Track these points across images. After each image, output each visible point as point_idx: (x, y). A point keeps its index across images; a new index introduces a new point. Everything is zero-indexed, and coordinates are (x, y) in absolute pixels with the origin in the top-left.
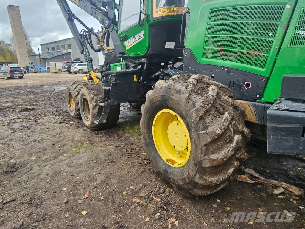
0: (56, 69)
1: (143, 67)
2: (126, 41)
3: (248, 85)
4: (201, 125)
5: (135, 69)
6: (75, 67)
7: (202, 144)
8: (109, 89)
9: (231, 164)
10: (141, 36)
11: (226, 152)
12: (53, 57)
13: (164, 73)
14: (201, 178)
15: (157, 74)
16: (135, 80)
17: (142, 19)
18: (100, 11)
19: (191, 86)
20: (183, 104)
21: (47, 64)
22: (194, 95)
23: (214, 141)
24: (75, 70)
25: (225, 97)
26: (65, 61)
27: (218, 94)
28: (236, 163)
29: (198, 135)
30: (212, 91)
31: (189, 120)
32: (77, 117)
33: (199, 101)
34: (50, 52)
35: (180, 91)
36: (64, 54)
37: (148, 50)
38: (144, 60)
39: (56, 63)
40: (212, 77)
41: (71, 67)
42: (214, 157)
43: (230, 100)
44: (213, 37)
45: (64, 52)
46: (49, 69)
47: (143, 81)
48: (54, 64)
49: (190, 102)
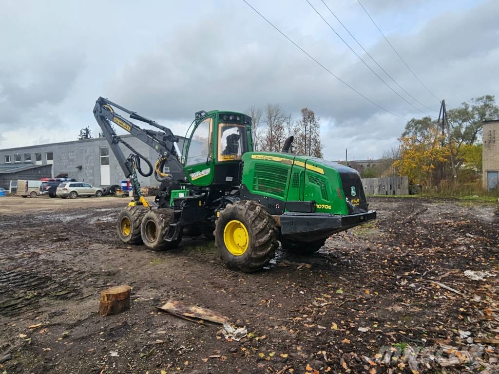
0: (26, 191)
1: (207, 194)
2: (192, 174)
3: (277, 206)
4: (253, 225)
5: (198, 196)
6: (66, 187)
7: (254, 234)
8: (181, 212)
9: (269, 246)
10: (207, 171)
11: (265, 238)
12: (19, 172)
13: (224, 199)
14: (255, 254)
15: (218, 200)
16: (200, 205)
17: (209, 160)
18: (158, 142)
19: (247, 207)
20: (244, 216)
21: (12, 182)
22: (249, 211)
23: (260, 232)
24: (65, 192)
25: (264, 212)
26: (47, 179)
27: (261, 210)
28: (271, 245)
29: (252, 230)
30: (258, 209)
31: (247, 224)
32: (133, 242)
33: (252, 213)
34: (10, 162)
35: (242, 209)
36: (39, 168)
37: (213, 182)
38: (207, 189)
39: (29, 181)
40: (259, 202)
41: (58, 188)
42: (260, 240)
43: (267, 213)
44: (259, 179)
45: (39, 163)
46: (14, 190)
47: (206, 205)
48: (25, 184)
49: (247, 215)
